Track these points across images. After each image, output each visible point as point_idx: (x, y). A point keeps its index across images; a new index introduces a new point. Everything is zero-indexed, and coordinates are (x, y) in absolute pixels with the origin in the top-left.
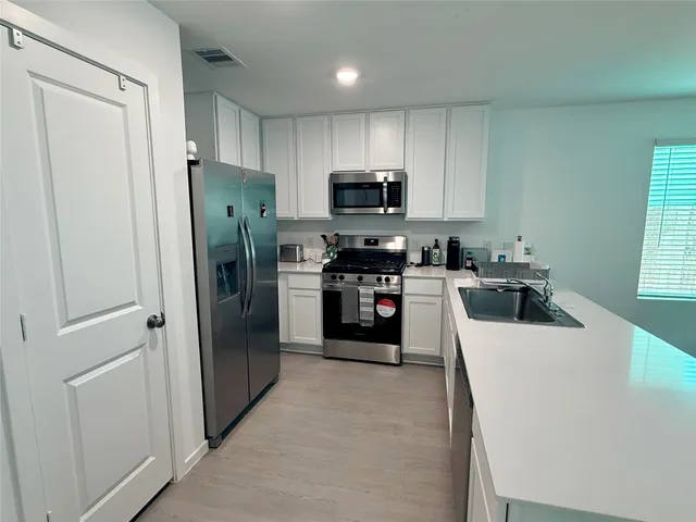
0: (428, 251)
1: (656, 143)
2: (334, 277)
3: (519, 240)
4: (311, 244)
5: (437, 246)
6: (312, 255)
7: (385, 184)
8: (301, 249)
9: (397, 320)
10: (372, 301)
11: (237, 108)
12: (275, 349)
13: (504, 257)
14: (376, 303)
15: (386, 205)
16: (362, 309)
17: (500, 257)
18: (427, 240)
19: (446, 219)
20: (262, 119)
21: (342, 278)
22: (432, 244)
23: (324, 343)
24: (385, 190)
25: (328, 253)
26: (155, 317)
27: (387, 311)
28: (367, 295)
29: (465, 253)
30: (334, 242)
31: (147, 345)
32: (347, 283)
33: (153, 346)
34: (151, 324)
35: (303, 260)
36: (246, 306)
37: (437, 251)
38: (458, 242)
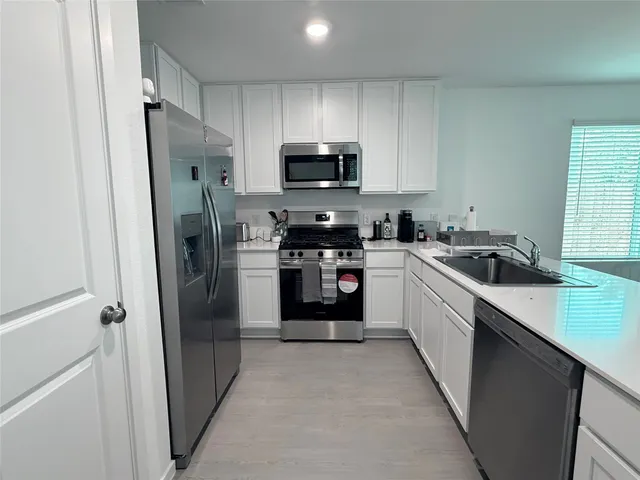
0: (380, 225)
1: (574, 123)
2: (292, 254)
3: (471, 210)
4: (257, 223)
5: (388, 220)
6: (260, 233)
7: (341, 157)
8: (248, 228)
9: (359, 295)
10: (335, 277)
11: (177, 66)
12: (235, 336)
13: (453, 228)
14: (338, 279)
15: (342, 179)
16: (325, 286)
17: (449, 228)
18: (378, 215)
19: (400, 192)
20: (202, 85)
21: (300, 254)
22: (383, 218)
23: (282, 325)
24: (341, 163)
25: (279, 230)
26: (112, 309)
27: (349, 287)
28: (329, 272)
29: (416, 226)
30: (284, 219)
31: (102, 347)
32: (306, 259)
33: (109, 350)
34: (105, 320)
35: (249, 239)
36: (212, 289)
37: (388, 225)
38: (410, 215)
